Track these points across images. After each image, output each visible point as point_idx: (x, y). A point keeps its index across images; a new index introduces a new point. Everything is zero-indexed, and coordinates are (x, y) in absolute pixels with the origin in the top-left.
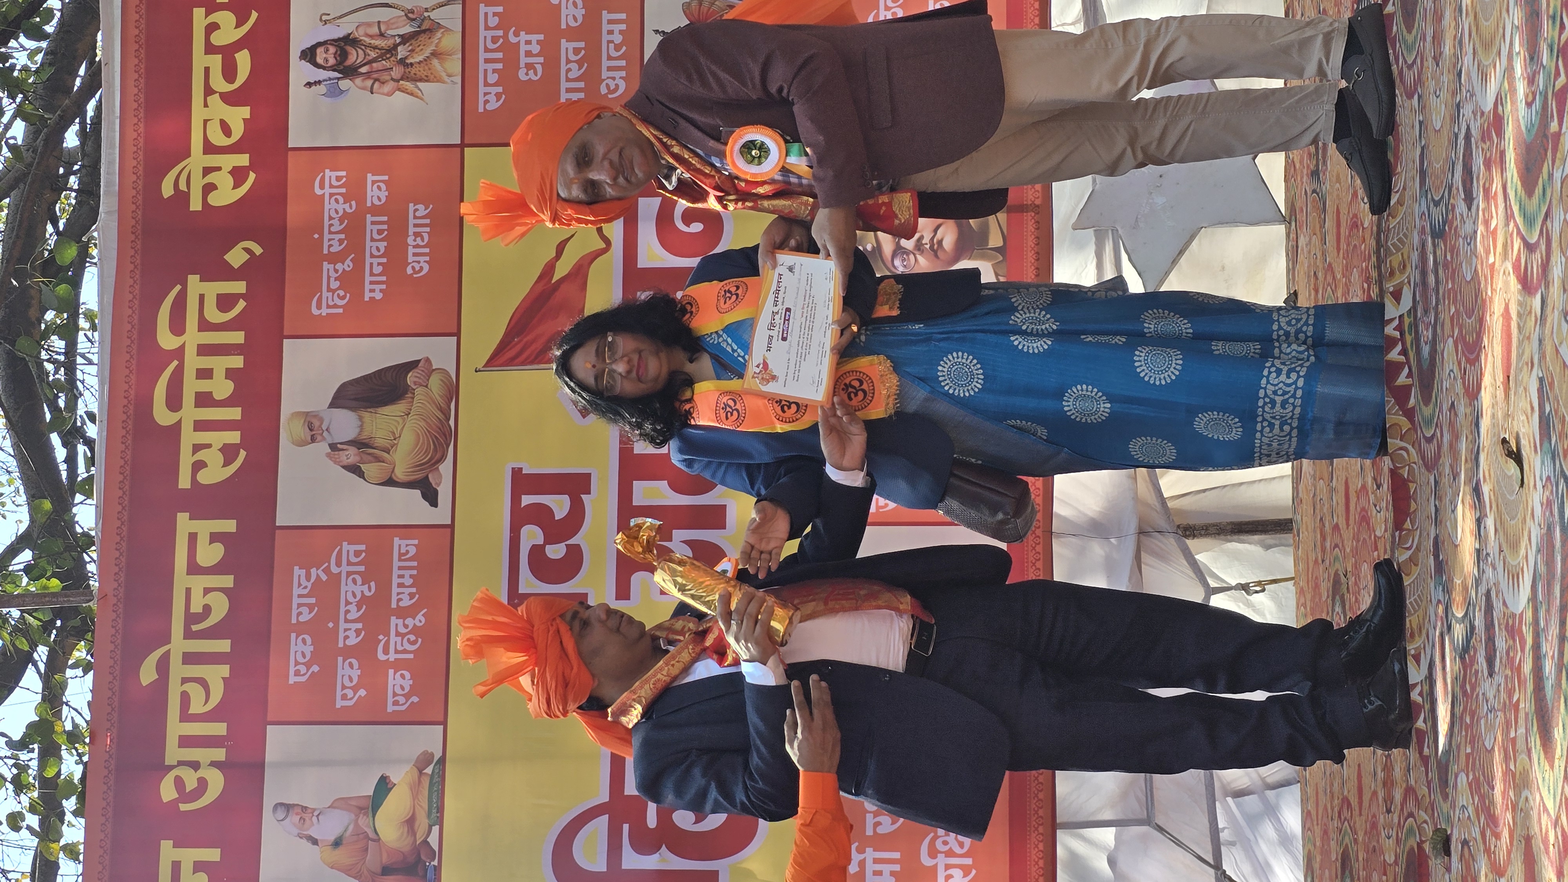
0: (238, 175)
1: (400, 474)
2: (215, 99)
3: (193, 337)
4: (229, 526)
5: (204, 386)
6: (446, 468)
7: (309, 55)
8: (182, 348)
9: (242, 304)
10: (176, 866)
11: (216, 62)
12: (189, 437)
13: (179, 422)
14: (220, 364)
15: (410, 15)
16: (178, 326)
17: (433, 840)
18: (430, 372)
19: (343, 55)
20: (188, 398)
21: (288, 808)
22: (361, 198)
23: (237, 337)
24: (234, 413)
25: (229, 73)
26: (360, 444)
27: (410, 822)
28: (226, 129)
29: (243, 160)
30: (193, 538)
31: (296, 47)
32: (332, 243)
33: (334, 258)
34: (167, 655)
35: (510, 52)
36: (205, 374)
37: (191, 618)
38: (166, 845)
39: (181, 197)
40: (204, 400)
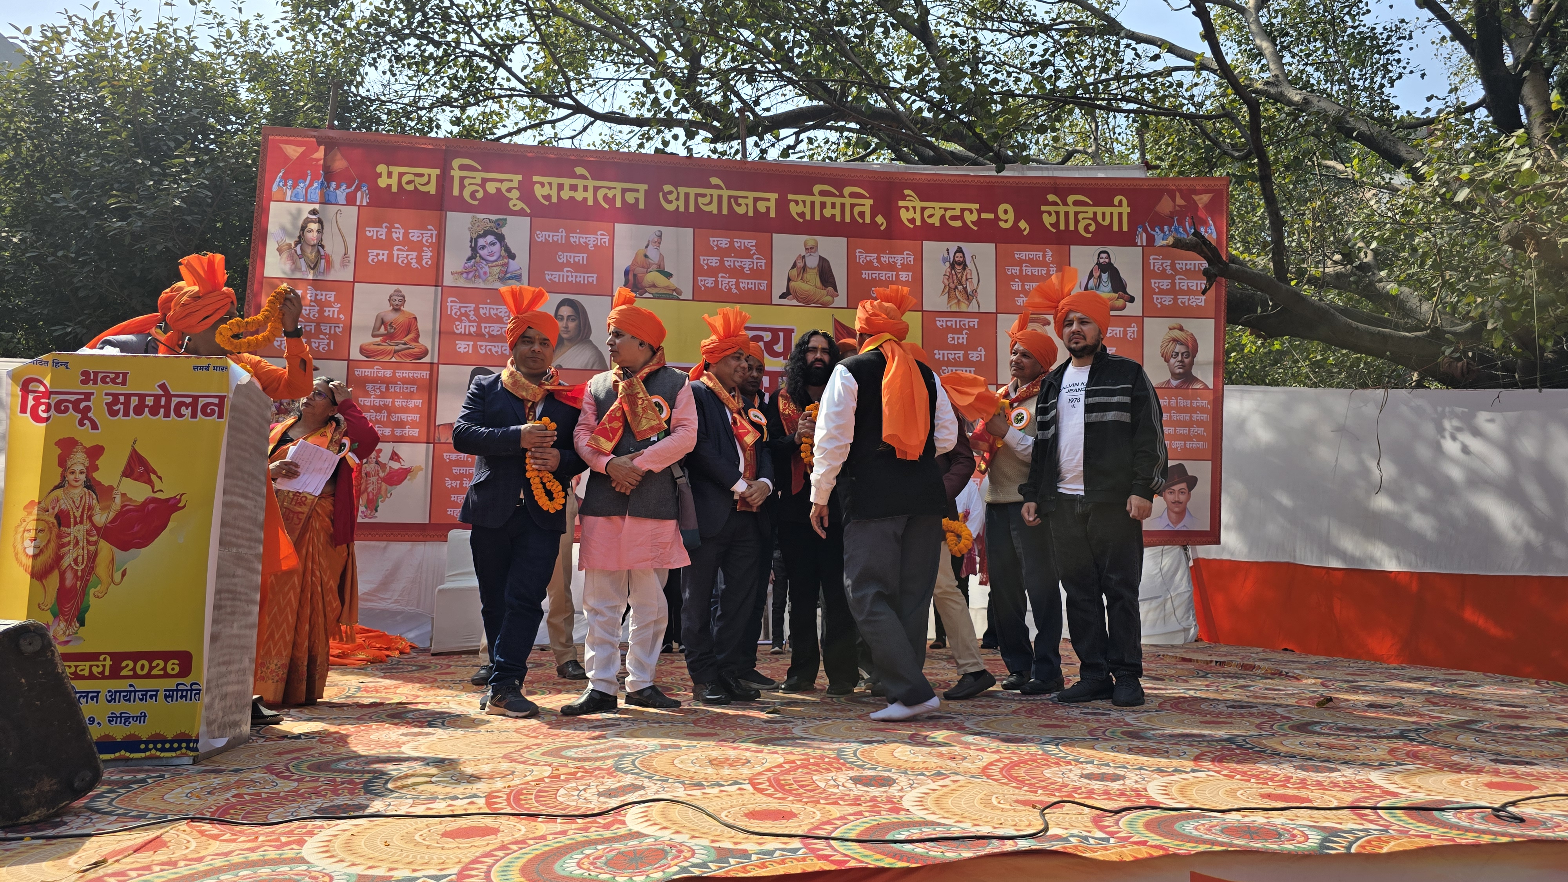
0: (912, 221)
1: (792, 284)
2: (942, 212)
3: (848, 201)
4: (773, 215)
5: (829, 205)
6: (795, 302)
7: (960, 250)
8: (844, 197)
9: (861, 221)
10: (637, 191)
11: (958, 212)
12: (808, 199)
13: (813, 194)
14: (837, 212)
15: (975, 291)
16: (853, 195)
17: (647, 295)
18: (833, 297)
19: (959, 264)
20: (824, 199)
21: (660, 236)
22: (903, 270)
23: (848, 219)
24: (817, 217)
25: (953, 218)
26: (805, 268)
27: (654, 286)
28: (930, 216)
29: (918, 223)
30: (768, 200)
31: (965, 246)
32: (885, 258)
33: (879, 259)
34: (721, 188)
35: (959, 331)
36: (833, 206)
37: (736, 198)
38: (646, 187)
39: (904, 197)
40: (823, 205)
